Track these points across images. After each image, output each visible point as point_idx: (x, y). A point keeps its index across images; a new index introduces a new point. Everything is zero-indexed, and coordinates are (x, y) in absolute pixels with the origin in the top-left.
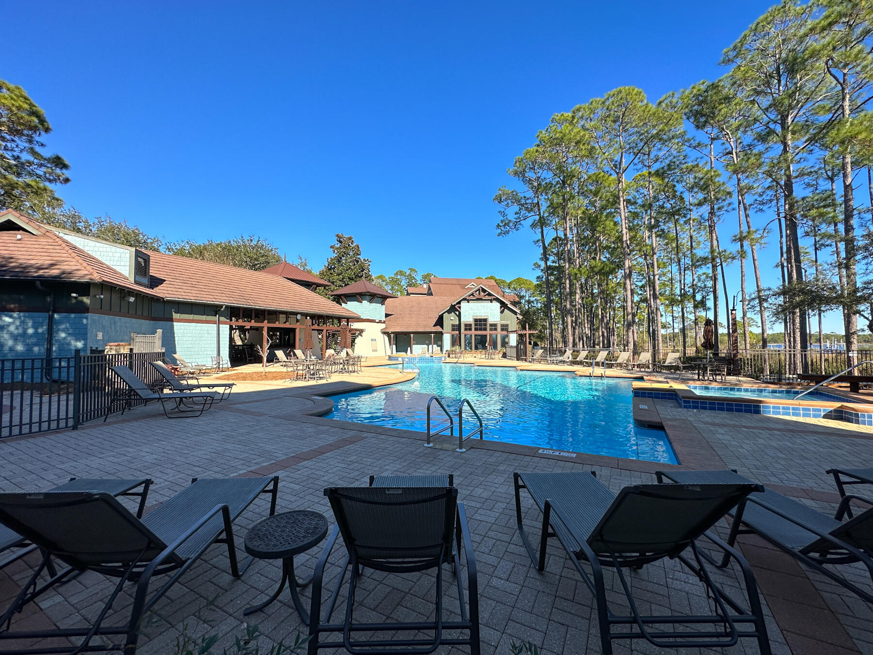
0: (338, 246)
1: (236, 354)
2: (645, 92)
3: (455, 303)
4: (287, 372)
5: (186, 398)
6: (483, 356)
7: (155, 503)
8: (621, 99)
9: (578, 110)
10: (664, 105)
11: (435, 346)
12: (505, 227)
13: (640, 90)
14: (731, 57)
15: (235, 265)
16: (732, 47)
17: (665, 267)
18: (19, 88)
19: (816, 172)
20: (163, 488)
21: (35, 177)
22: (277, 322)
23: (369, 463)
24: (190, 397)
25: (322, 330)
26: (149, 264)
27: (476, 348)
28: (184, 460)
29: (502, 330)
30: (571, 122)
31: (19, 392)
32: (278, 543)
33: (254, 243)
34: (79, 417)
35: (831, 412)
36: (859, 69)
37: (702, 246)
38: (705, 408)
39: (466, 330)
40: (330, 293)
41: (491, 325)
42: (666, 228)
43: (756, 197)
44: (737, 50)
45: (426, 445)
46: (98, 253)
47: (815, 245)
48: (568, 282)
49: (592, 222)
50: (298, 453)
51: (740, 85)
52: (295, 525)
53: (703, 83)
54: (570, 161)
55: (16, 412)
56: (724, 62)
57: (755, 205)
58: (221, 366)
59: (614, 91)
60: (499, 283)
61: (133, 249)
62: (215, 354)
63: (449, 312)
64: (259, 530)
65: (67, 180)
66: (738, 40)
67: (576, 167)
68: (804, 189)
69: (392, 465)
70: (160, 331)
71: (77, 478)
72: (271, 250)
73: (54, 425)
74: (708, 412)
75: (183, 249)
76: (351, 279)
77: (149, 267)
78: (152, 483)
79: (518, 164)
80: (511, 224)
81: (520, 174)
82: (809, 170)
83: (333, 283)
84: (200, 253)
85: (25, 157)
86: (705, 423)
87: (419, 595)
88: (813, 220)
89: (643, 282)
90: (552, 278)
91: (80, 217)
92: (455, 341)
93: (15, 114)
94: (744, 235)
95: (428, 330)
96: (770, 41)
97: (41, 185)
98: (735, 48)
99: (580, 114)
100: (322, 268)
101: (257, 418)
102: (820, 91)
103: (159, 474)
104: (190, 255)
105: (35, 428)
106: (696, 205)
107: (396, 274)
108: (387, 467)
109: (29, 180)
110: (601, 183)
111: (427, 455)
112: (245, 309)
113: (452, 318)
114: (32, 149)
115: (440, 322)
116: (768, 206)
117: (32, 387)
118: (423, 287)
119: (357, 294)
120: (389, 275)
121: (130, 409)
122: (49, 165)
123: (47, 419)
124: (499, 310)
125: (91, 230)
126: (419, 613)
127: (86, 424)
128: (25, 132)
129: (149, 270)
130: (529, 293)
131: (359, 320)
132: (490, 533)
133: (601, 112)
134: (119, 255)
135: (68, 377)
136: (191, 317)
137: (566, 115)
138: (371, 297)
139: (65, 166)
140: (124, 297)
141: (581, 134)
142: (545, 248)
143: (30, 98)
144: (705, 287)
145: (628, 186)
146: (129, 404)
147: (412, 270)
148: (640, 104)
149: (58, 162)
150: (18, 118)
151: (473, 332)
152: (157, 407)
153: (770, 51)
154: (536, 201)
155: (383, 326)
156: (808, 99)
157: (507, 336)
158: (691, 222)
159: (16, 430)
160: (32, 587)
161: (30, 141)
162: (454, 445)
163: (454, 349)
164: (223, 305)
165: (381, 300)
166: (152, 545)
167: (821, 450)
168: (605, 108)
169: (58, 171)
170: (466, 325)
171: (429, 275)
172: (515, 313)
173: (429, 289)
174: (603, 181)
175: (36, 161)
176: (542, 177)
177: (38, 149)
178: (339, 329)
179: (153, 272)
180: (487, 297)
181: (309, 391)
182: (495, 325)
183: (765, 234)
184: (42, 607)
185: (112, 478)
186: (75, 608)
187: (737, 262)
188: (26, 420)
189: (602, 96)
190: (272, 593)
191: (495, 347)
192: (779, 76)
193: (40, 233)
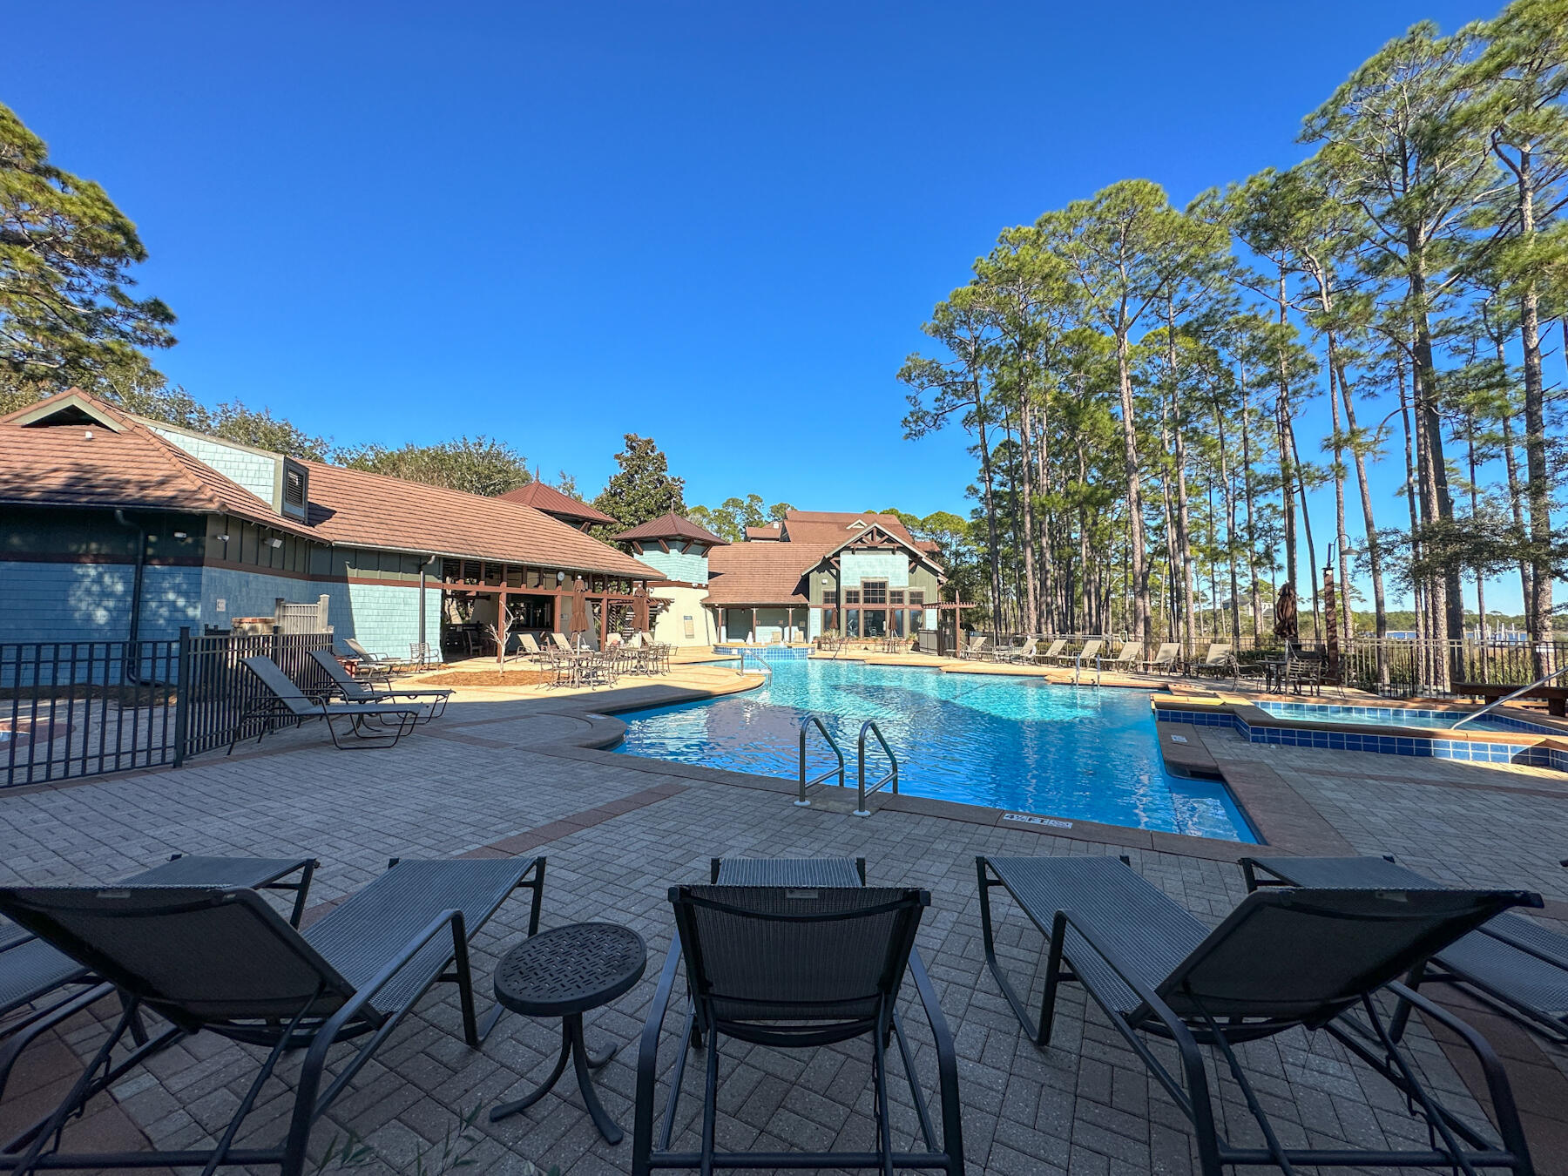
0: (628, 455)
1: (452, 640)
2: (1166, 189)
3: (830, 555)
4: (543, 671)
5: (370, 714)
6: (879, 648)
7: (319, 902)
8: (1124, 201)
9: (1048, 221)
10: (1198, 210)
11: (795, 629)
12: (918, 424)
13: (1157, 186)
14: (1318, 129)
15: (452, 486)
16: (1318, 111)
17: (1199, 494)
18: (93, 186)
19: (1470, 328)
20: (333, 875)
21: (117, 336)
22: (524, 586)
23: (699, 835)
24: (377, 713)
25: (600, 600)
26: (307, 483)
27: (867, 634)
28: (367, 823)
29: (912, 602)
30: (1035, 242)
31: (83, 701)
32: (558, 986)
33: (485, 448)
34: (185, 745)
35: (1526, 751)
36: (1549, 145)
37: (1265, 457)
38: (1292, 743)
39: (849, 601)
40: (614, 536)
41: (893, 594)
42: (1200, 426)
43: (1363, 371)
44: (1330, 116)
45: (797, 803)
46: (222, 464)
47: (1471, 456)
48: (1028, 518)
49: (1070, 415)
50: (570, 814)
51: (1334, 177)
52: (586, 951)
53: (1269, 173)
54: (1032, 309)
55: (77, 738)
56: (1304, 137)
57: (1362, 386)
58: (426, 661)
59: (1111, 187)
60: (906, 522)
61: (282, 458)
62: (416, 639)
63: (820, 569)
64: (520, 959)
65: (171, 342)
66: (1330, 100)
67: (1042, 321)
68: (1449, 356)
69: (740, 838)
70: (325, 598)
71: (184, 855)
72: (515, 462)
73: (141, 759)
74: (1297, 750)
75: (363, 458)
76: (649, 512)
77: (307, 488)
78: (317, 866)
79: (940, 315)
80: (928, 419)
81: (944, 333)
82: (1458, 324)
83: (619, 518)
84: (391, 465)
85: (102, 301)
86: (1297, 770)
87: (815, 1088)
88: (1468, 412)
89: (1159, 521)
90: (999, 512)
91: (191, 404)
92: (830, 622)
93: (88, 230)
94: (1345, 436)
95: (782, 601)
96: (1386, 99)
97: (128, 350)
98: (1324, 113)
99: (1051, 227)
100: (600, 493)
101: (493, 751)
102: (1476, 186)
103: (325, 850)
104: (375, 469)
105: (109, 764)
106: (1254, 385)
107: (726, 505)
108: (731, 842)
109: (109, 341)
110: (1087, 348)
111: (801, 822)
112: (468, 562)
113: (825, 581)
114: (113, 288)
115: (804, 587)
116: (1384, 387)
117: (105, 693)
118: (772, 528)
119: (660, 538)
120: (713, 505)
121: (272, 733)
122: (141, 316)
123: (129, 748)
124: (906, 568)
125: (209, 426)
126: (820, 1123)
127: (196, 758)
128: (104, 260)
129: (306, 493)
130: (957, 539)
131: (664, 582)
132: (934, 969)
133: (1086, 225)
134: (255, 467)
135: (168, 676)
136: (377, 574)
137: (1024, 230)
138: (684, 544)
139: (169, 318)
140: (263, 540)
141: (1054, 263)
142: (986, 460)
143: (111, 201)
144: (1271, 528)
145: (1134, 352)
146: (270, 725)
147: (753, 497)
148: (1156, 210)
149: (158, 311)
150: (92, 236)
151: (861, 605)
152: (319, 729)
153: (1388, 118)
154: (971, 378)
155: (704, 594)
156: (1455, 200)
157: (921, 613)
158: (1246, 415)
159: (75, 768)
160: (103, 1066)
161: (112, 276)
162: (848, 803)
163: (828, 634)
164: (431, 555)
165: (701, 548)
166: (327, 989)
167: (1522, 820)
168: (1095, 218)
169: (157, 325)
170: (849, 593)
171: (782, 507)
172: (935, 572)
173: (784, 530)
174: (1091, 343)
175: (120, 309)
176: (983, 337)
177: (123, 288)
178: (628, 598)
179: (313, 497)
180: (886, 545)
181: (581, 704)
182: (900, 594)
183: (1382, 436)
184: (119, 1097)
185: (242, 854)
186: (179, 1100)
187: (1330, 486)
188: (94, 749)
189: (1089, 196)
190: (543, 1079)
191: (899, 631)
192: (1405, 161)
193: (123, 429)
